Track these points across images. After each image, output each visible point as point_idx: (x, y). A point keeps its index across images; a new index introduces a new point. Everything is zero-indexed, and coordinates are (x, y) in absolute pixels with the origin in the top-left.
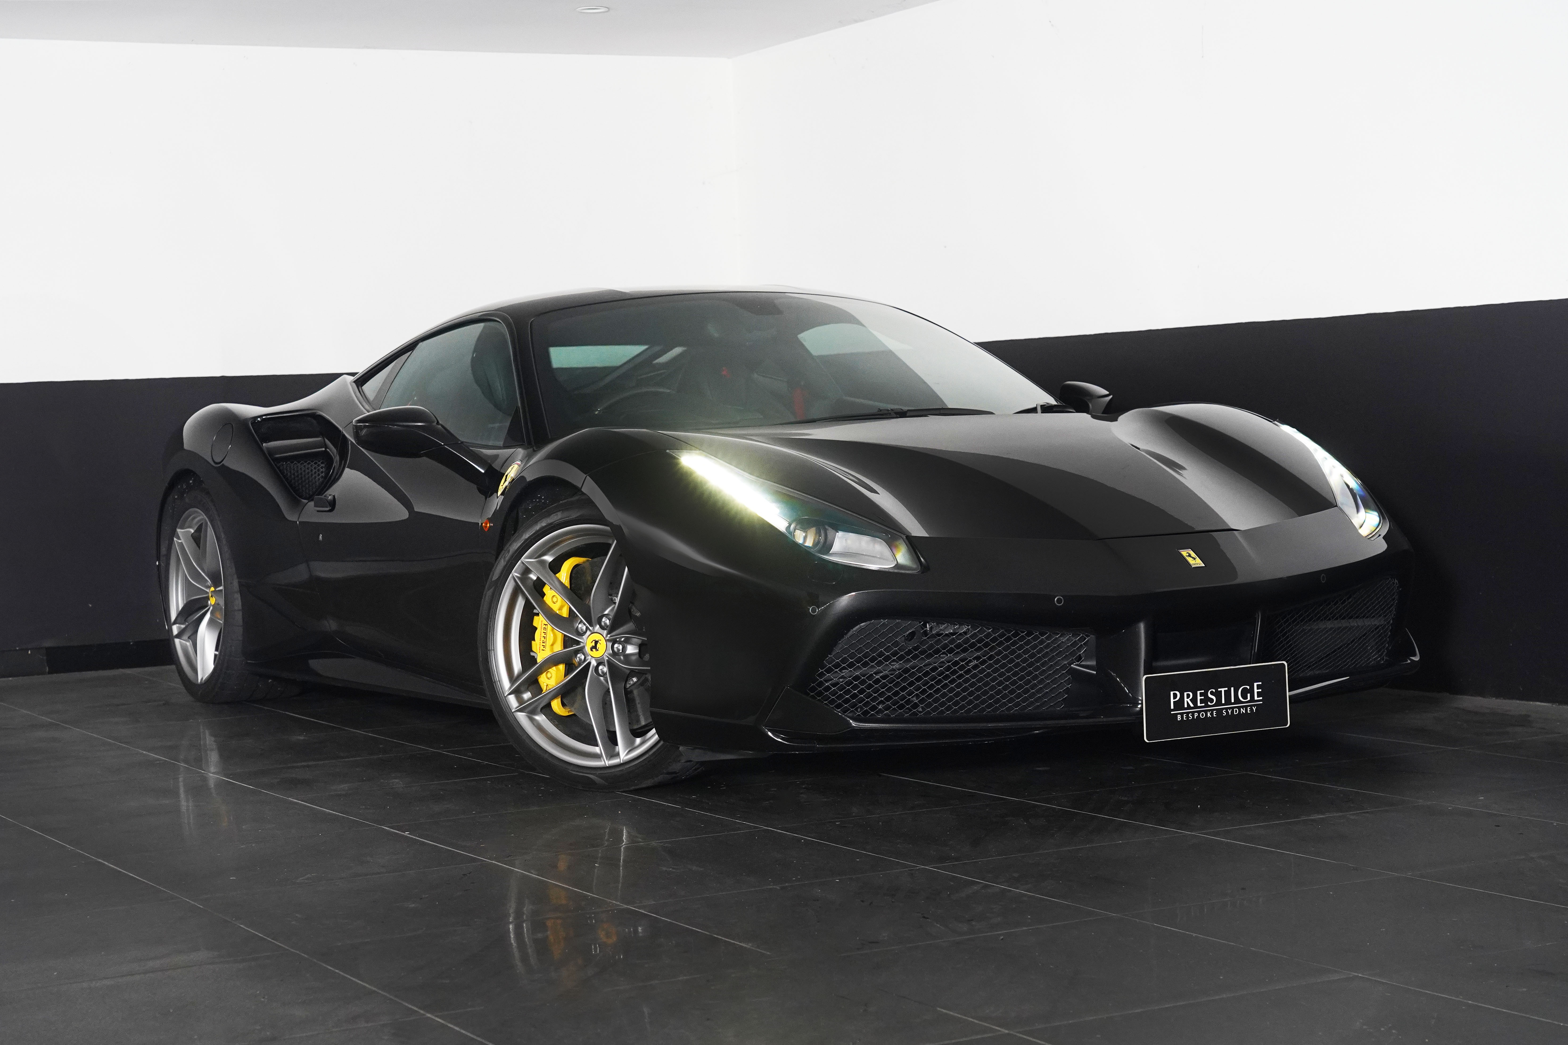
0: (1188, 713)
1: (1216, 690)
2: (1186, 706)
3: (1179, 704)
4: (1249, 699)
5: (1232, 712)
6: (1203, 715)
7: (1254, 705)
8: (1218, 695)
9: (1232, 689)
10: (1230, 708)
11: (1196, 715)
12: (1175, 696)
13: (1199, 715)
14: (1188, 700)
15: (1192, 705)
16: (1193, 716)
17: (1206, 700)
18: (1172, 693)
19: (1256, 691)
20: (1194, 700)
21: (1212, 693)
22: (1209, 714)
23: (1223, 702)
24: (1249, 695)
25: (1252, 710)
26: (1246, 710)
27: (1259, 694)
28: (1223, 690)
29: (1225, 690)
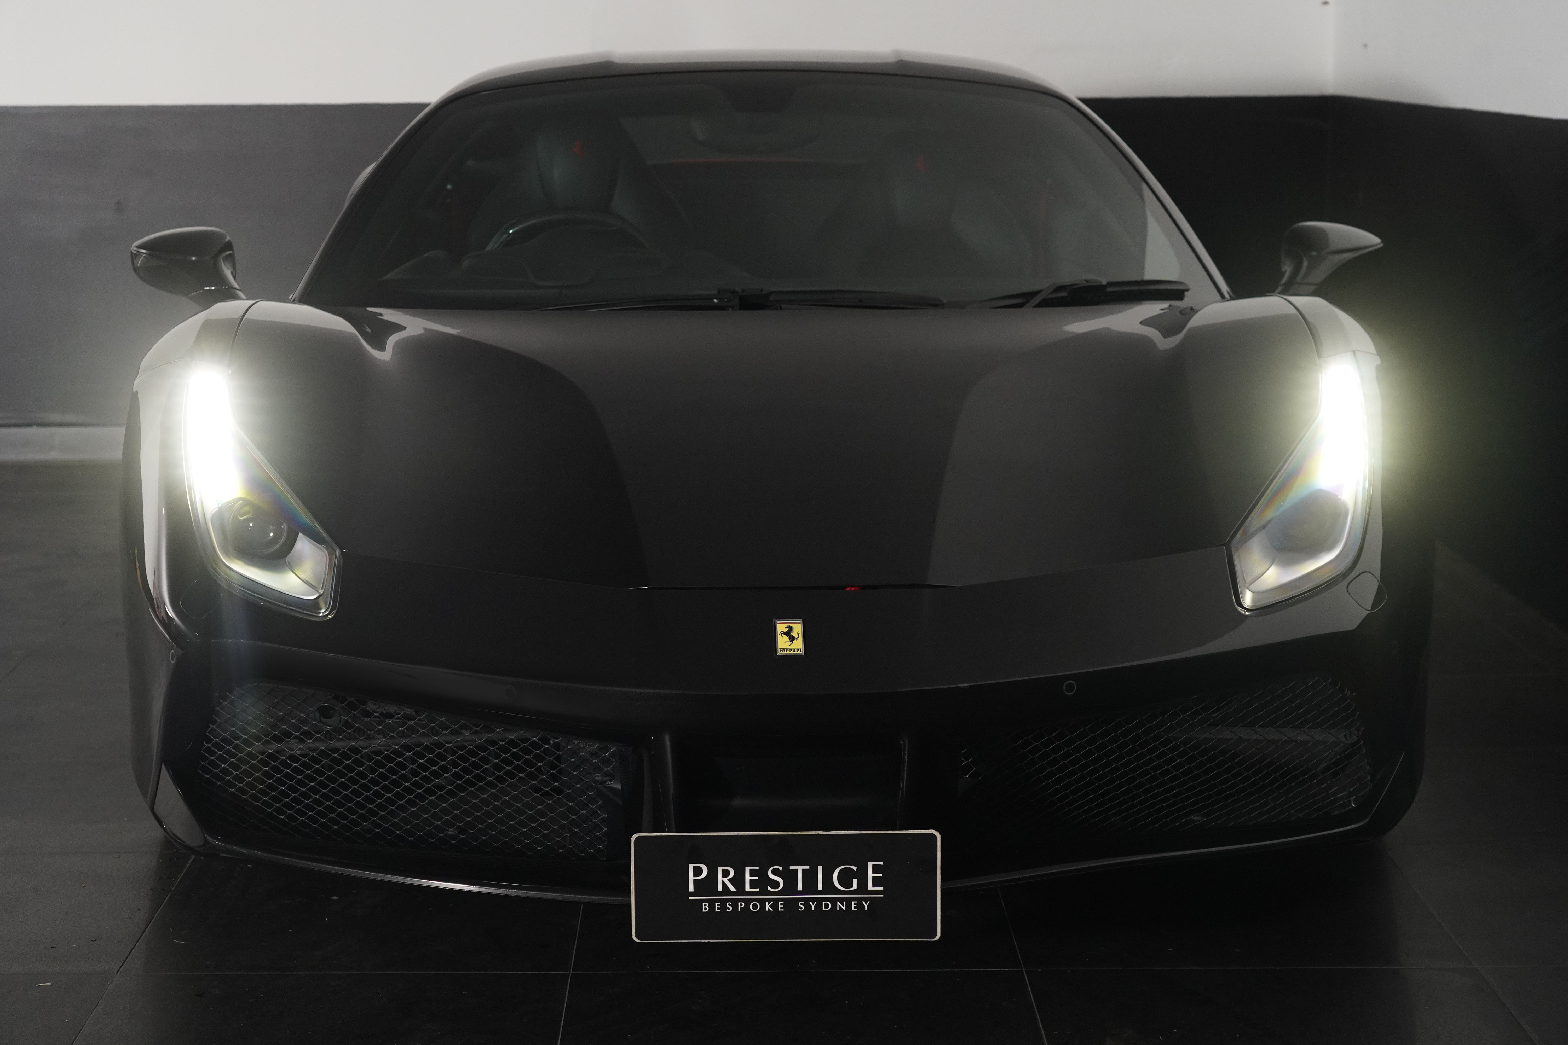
0: (723, 902)
1: (786, 868)
2: (720, 889)
3: (707, 886)
4: (855, 887)
5: (819, 906)
6: (755, 907)
7: (866, 900)
8: (790, 877)
9: (820, 868)
10: (813, 900)
11: (741, 906)
12: (698, 872)
13: (747, 906)
14: (725, 880)
15: (732, 889)
16: (735, 906)
17: (762, 882)
18: (691, 867)
19: (870, 874)
20: (738, 881)
21: (775, 872)
22: (768, 907)
23: (800, 888)
24: (855, 881)
25: (860, 906)
26: (848, 906)
27: (876, 883)
28: (800, 869)
29: (803, 870)
